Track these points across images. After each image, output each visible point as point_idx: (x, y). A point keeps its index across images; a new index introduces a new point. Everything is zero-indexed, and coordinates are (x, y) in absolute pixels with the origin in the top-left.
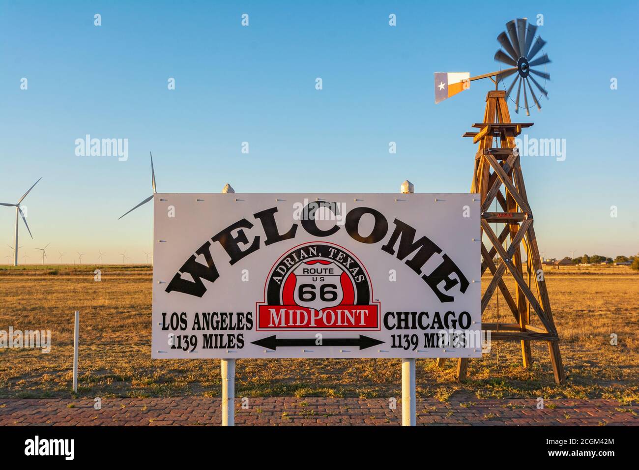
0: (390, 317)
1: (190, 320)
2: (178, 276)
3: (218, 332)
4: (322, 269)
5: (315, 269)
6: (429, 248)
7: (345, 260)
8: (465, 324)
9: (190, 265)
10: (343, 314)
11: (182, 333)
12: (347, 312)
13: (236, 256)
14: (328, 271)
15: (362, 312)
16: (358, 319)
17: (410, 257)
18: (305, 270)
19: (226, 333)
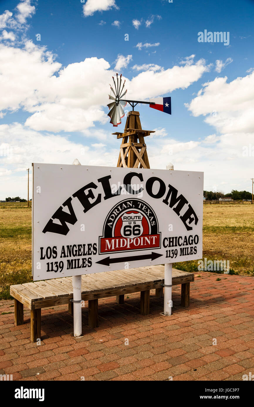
0: (166, 240)
1: (59, 251)
2: (51, 221)
3: (77, 257)
4: (134, 217)
5: (130, 217)
7: (147, 210)
8: (196, 241)
9: (59, 214)
10: (144, 239)
11: (54, 261)
12: (146, 238)
13: (87, 207)
14: (137, 217)
15: (154, 237)
17: (175, 206)
18: (125, 218)
19: (81, 258)
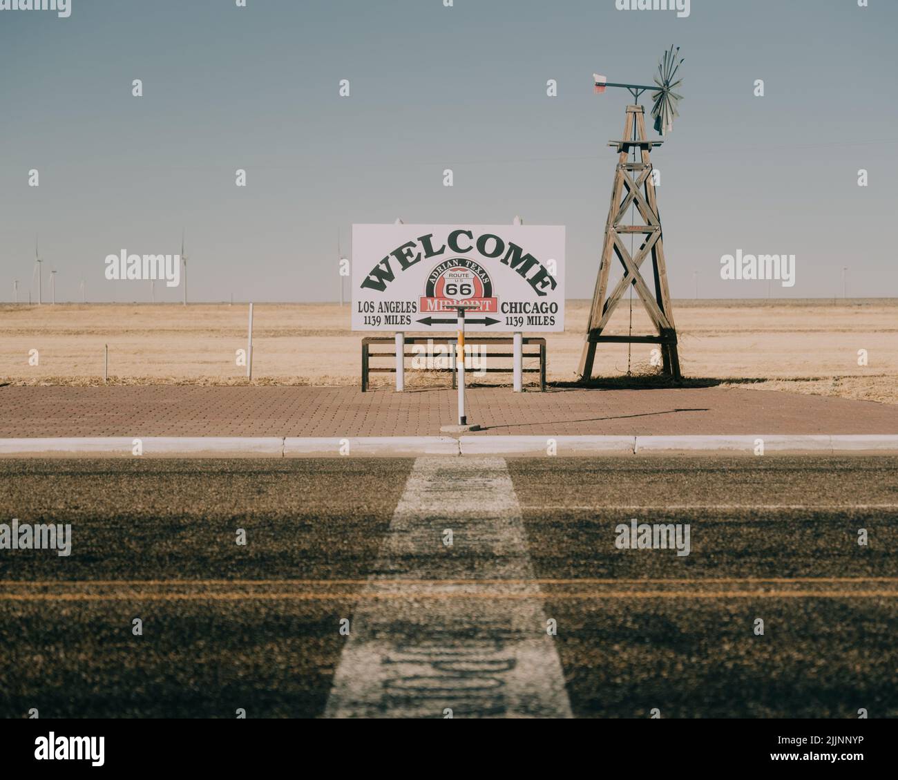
0: (505, 305)
1: (376, 306)
2: (368, 278)
3: (395, 314)
4: (461, 274)
5: (456, 274)
6: (531, 261)
7: (477, 268)
8: (554, 310)
9: (376, 271)
10: (475, 303)
11: (371, 315)
12: (477, 302)
13: (406, 265)
14: (465, 275)
15: (487, 302)
16: (484, 307)
17: (519, 266)
18: (450, 275)
19: (399, 315)
